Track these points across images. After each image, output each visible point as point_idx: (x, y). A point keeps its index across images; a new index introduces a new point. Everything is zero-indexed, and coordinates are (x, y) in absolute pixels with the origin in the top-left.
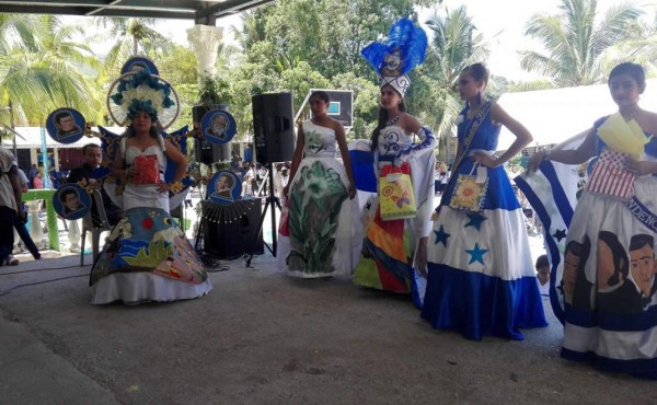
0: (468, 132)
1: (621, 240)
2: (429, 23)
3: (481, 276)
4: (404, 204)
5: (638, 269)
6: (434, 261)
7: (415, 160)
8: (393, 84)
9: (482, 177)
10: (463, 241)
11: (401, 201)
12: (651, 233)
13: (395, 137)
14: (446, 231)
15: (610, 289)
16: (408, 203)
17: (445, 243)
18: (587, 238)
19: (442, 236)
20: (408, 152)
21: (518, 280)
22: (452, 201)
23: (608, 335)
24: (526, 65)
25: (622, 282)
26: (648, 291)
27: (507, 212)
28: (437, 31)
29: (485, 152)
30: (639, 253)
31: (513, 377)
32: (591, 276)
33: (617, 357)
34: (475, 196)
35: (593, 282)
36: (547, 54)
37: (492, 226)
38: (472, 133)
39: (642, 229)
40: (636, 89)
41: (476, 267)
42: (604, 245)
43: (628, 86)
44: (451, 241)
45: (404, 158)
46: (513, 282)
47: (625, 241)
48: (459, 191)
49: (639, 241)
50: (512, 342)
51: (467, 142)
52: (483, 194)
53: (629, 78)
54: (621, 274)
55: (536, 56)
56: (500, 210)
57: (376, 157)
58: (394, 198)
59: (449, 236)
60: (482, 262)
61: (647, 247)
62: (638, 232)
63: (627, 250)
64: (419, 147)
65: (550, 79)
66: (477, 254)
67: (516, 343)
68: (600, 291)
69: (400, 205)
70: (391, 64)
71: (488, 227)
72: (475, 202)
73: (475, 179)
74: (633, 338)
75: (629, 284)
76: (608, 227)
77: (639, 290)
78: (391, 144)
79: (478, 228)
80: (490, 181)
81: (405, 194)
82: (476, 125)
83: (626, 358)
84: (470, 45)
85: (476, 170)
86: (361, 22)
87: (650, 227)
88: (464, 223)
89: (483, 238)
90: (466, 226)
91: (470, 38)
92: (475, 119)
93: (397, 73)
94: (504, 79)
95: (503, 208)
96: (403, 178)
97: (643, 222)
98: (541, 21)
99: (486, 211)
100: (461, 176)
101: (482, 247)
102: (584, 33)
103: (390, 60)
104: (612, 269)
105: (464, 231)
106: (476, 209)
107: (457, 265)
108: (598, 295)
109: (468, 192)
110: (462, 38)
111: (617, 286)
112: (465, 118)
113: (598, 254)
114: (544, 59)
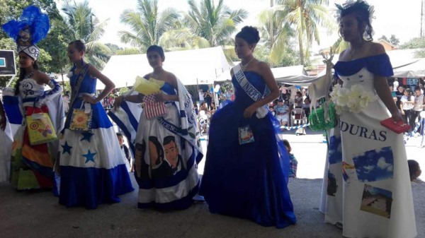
0: (77, 82)
1: (159, 140)
2: (64, 9)
3: (93, 169)
4: (48, 134)
5: (168, 154)
6: (64, 165)
7: (50, 102)
8: (26, 51)
9: (88, 110)
10: (81, 150)
11: (46, 132)
12: (173, 135)
13: (30, 86)
14: (69, 144)
15: (157, 167)
16: (51, 133)
17: (69, 152)
18: (144, 141)
19: (67, 148)
20: (44, 97)
21: (116, 167)
22: (71, 126)
23: (159, 191)
24: (124, 40)
25: (161, 162)
26: (175, 165)
27: (105, 129)
28: (70, 15)
29: (88, 94)
30: (169, 146)
31: (113, 227)
32: (148, 161)
33: (164, 202)
34: (85, 122)
35: (149, 163)
36: (135, 34)
37: (97, 139)
38: (79, 83)
39: (169, 133)
40: (160, 59)
41: (90, 164)
42: (152, 144)
43: (156, 57)
44: (73, 151)
45: (42, 102)
46: (112, 169)
47: (161, 140)
48: (75, 119)
49: (168, 140)
50: (113, 205)
51: (77, 88)
52: (90, 120)
53: (156, 53)
54: (161, 158)
55: (129, 35)
56: (101, 129)
57: (20, 100)
58: (40, 131)
59: (71, 147)
60: (93, 160)
61: (172, 142)
62: (167, 135)
63: (162, 144)
64: (50, 93)
65: (138, 48)
66: (90, 156)
67: (116, 204)
68: (153, 168)
69: (45, 135)
70: (24, 37)
71: (95, 140)
72: (85, 125)
73: (84, 111)
74: (170, 190)
75: (165, 162)
76: (152, 134)
77: (170, 165)
78: (28, 91)
79: (89, 141)
80: (93, 112)
81: (48, 126)
82: (81, 78)
83: (168, 201)
84: (92, 26)
85: (84, 106)
86: (16, 5)
87: (173, 132)
88: (80, 138)
89: (92, 146)
90: (82, 140)
91: (91, 21)
92: (80, 75)
93: (28, 44)
94: (117, 46)
95: (103, 127)
96: (44, 116)
97: (169, 130)
98: (130, 15)
99: (93, 130)
100: (75, 110)
101: (92, 152)
102: (153, 24)
103: (23, 34)
104: (156, 156)
105: (80, 143)
106: (86, 129)
107: (78, 165)
108: (152, 171)
109: (80, 119)
110: (86, 21)
111: (160, 164)
112: (73, 73)
113: (150, 149)
114: (134, 37)
